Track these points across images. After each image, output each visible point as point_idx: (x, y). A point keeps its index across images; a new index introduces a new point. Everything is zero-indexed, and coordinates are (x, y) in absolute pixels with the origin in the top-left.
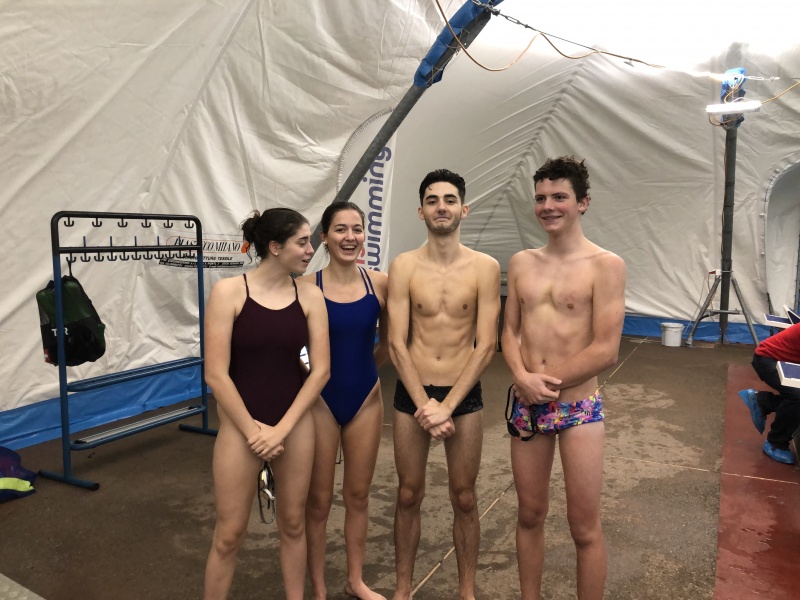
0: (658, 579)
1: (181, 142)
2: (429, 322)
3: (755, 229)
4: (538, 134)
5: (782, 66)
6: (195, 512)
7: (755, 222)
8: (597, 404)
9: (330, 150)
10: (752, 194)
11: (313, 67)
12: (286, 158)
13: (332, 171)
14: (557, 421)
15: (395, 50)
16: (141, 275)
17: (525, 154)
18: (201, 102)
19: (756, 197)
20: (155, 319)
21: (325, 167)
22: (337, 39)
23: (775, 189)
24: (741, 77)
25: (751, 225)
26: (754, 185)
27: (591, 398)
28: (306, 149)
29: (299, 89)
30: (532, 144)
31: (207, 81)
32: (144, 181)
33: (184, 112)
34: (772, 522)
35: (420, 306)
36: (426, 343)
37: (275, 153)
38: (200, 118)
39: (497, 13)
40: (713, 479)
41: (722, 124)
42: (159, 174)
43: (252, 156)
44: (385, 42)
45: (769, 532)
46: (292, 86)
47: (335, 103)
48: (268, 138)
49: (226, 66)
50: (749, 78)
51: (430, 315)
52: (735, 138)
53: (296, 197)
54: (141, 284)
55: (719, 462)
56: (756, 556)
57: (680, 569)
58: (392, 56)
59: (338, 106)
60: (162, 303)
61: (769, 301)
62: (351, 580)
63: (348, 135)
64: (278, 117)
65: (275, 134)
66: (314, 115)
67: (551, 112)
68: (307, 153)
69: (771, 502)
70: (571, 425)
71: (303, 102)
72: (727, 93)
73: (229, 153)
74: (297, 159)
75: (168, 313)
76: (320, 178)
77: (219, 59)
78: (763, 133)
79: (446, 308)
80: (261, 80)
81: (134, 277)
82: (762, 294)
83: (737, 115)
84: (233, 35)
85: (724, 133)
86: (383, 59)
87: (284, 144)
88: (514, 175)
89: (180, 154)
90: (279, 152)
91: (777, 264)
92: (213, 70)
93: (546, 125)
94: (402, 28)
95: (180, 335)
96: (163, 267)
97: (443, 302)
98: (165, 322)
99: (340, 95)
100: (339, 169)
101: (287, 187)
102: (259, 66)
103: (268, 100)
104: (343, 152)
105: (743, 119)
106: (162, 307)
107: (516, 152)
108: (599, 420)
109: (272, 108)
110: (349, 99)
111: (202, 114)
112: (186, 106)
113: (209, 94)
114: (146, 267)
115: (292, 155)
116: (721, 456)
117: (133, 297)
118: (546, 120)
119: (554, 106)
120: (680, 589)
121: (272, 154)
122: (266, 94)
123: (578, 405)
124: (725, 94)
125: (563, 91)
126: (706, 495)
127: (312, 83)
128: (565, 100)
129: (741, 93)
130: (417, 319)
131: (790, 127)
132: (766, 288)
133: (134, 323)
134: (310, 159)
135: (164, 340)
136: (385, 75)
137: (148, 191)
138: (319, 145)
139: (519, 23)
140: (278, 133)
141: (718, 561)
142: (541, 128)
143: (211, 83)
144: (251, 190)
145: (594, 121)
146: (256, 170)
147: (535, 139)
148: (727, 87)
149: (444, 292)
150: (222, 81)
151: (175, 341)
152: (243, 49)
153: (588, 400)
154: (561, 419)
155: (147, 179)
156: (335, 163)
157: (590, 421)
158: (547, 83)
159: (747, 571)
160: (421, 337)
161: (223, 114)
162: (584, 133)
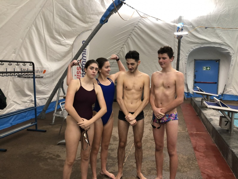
0: (183, 161)
1: (26, 38)
2: (129, 92)
3: (184, 67)
4: (127, 39)
5: (192, 23)
6: (43, 155)
7: (184, 64)
8: (176, 115)
9: (70, 42)
10: (183, 57)
11: (68, 16)
12: (57, 44)
13: (71, 48)
14: (165, 120)
15: (92, 12)
16: (11, 81)
17: (124, 45)
18: (33, 25)
19: (184, 58)
20: (15, 95)
21: (68, 47)
22: (75, 8)
23: (189, 56)
24: (182, 25)
25: (183, 65)
26: (184, 55)
27: (175, 113)
28: (63, 41)
29: (63, 23)
30: (125, 42)
31: (36, 19)
32: (14, 50)
33: (28, 28)
34: (205, 144)
35: (126, 87)
36: (128, 98)
37: (54, 42)
38: (33, 30)
39: (125, 4)
40: (187, 134)
41: (177, 38)
42: (19, 48)
43: (48, 43)
44: (89, 10)
45: (205, 146)
46: (61, 21)
47: (73, 28)
48: (53, 37)
49: (42, 14)
50: (184, 26)
51: (129, 90)
52: (180, 42)
53: (59, 56)
54: (11, 84)
55: (187, 129)
56: (204, 152)
57: (187, 158)
58: (91, 14)
59: (74, 28)
60: (18, 90)
61: (187, 86)
62: (103, 170)
63: (76, 37)
64: (56, 31)
65: (55, 36)
66: (67, 31)
67: (131, 33)
68: (64, 42)
69: (203, 138)
70: (169, 121)
71: (64, 27)
72: (179, 30)
73: (41, 42)
74: (61, 44)
75: (19, 93)
76: (67, 50)
77: (40, 12)
78: (186, 41)
79: (135, 88)
80: (52, 19)
81: (9, 81)
82: (185, 84)
83: (181, 36)
84: (44, 5)
85: (177, 40)
86: (88, 15)
87: (57, 39)
88: (120, 51)
89: (26, 42)
90: (55, 42)
91: (189, 76)
92: (38, 15)
93: (130, 36)
94: (94, 6)
95: (23, 100)
96: (18, 78)
97: (134, 86)
98: (18, 96)
99: (75, 25)
100: (73, 47)
101: (57, 53)
102: (52, 14)
103: (54, 25)
104: (74, 42)
105: (182, 37)
106: (18, 91)
107: (121, 44)
108: (177, 119)
109: (55, 28)
110: (77, 26)
111: (33, 29)
112: (29, 26)
113: (36, 23)
114: (13, 78)
115: (59, 43)
116: (187, 127)
117: (8, 88)
118: (130, 35)
119: (132, 31)
120: (189, 163)
121: (53, 42)
122: (53, 23)
123: (171, 115)
124: (178, 30)
125: (135, 27)
126: (187, 138)
127: (67, 21)
128: (135, 29)
129: (182, 30)
130: (125, 91)
131: (193, 39)
132: (186, 82)
133: (9, 97)
134: (64, 44)
135: (18, 102)
136: (88, 20)
137: (15, 53)
138: (67, 40)
139: (130, 7)
140: (56, 36)
141: (196, 155)
142: (128, 37)
143: (37, 20)
144: (47, 54)
145: (143, 36)
146: (48, 47)
147: (126, 40)
148: (179, 28)
149: (134, 84)
150: (40, 19)
151: (21, 102)
152: (47, 9)
153: (174, 114)
154: (166, 119)
155: (15, 49)
156: (71, 46)
157: (174, 120)
158: (131, 24)
159: (203, 156)
160: (127, 97)
161: (40, 29)
162: (140, 39)
